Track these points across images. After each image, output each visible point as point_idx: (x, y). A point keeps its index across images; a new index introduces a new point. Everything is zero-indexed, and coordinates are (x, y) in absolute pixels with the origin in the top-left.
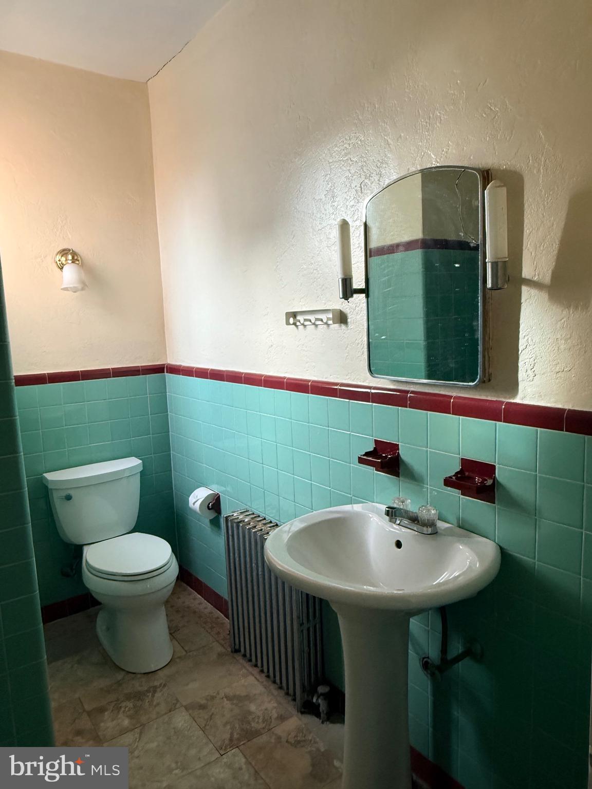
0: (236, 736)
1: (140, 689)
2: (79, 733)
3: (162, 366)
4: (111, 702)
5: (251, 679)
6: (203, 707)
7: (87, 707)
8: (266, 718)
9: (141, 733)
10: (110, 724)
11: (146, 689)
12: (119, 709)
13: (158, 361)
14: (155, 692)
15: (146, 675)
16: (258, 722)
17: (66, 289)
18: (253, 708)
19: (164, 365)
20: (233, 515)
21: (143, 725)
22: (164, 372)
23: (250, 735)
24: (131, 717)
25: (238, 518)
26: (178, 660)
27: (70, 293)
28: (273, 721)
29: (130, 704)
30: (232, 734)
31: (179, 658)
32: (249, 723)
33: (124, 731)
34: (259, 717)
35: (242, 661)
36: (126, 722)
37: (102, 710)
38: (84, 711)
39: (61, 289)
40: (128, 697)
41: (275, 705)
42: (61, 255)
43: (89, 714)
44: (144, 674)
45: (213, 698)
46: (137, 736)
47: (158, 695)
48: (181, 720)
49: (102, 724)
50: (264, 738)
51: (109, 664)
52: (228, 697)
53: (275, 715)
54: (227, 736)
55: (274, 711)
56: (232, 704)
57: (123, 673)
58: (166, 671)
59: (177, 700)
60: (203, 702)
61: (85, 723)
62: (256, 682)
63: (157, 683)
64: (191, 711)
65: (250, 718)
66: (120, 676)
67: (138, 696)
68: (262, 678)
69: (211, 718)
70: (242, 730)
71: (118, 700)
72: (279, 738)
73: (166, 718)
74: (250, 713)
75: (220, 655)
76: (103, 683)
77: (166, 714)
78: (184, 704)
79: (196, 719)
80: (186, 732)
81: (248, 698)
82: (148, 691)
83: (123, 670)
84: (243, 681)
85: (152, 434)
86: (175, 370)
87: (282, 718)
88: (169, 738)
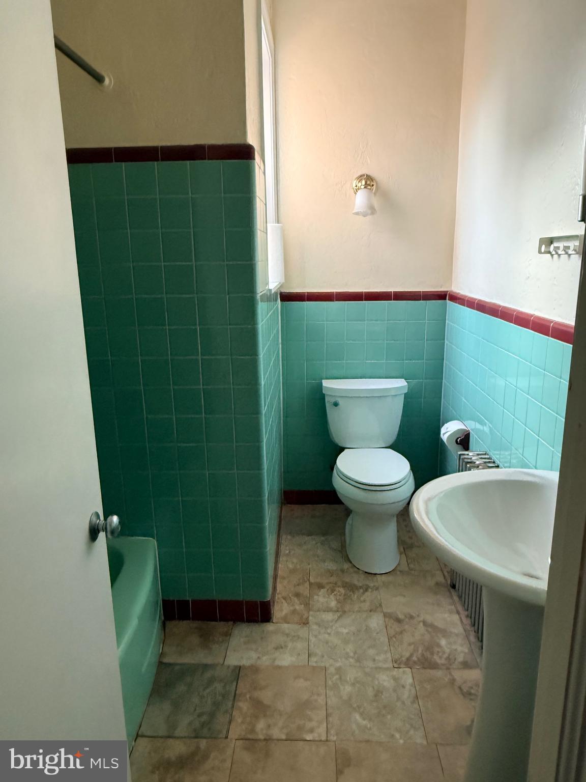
0: (415, 658)
1: (356, 583)
2: (297, 595)
3: (445, 293)
4: (330, 583)
5: (456, 618)
6: (399, 621)
7: (312, 580)
8: (450, 657)
9: (339, 617)
10: (321, 599)
11: (361, 585)
12: (333, 591)
13: (441, 287)
14: (366, 590)
15: (367, 574)
16: (441, 658)
17: (357, 214)
18: (443, 642)
19: (447, 291)
20: (468, 454)
21: (344, 612)
22: (445, 299)
23: (427, 664)
24: (338, 601)
25: (471, 458)
26: (398, 573)
27: (361, 217)
28: (456, 662)
29: (342, 590)
30: (411, 655)
31: (401, 571)
32: (432, 654)
33: (328, 610)
34: (444, 653)
35: (456, 598)
36: (333, 604)
37: (320, 586)
38: (309, 580)
39: (353, 214)
40: (346, 585)
41: (467, 651)
42: (358, 180)
43: (311, 584)
44: (366, 572)
45: (412, 617)
46: (336, 617)
47: (368, 594)
48: (376, 622)
49: (316, 597)
50: (439, 673)
51: (343, 553)
52: (425, 623)
53: (461, 658)
54: (407, 655)
55: (462, 655)
56: (427, 630)
57: (350, 565)
58: (383, 577)
59: (381, 605)
60: (401, 616)
61: (304, 590)
62: (459, 623)
63: (372, 585)
64: (387, 619)
65: (436, 649)
66: (346, 566)
67: (352, 588)
68: (467, 622)
69: (401, 633)
70: (423, 655)
71: (336, 584)
72: (453, 681)
73: (364, 615)
74: (439, 646)
75: (437, 584)
76: (331, 566)
77: (366, 611)
78: (385, 611)
79: (388, 627)
80: (375, 634)
81: (444, 633)
82: (361, 587)
83: (351, 562)
84: (446, 615)
85: (426, 360)
86: (454, 298)
87: (466, 665)
88: (359, 631)
